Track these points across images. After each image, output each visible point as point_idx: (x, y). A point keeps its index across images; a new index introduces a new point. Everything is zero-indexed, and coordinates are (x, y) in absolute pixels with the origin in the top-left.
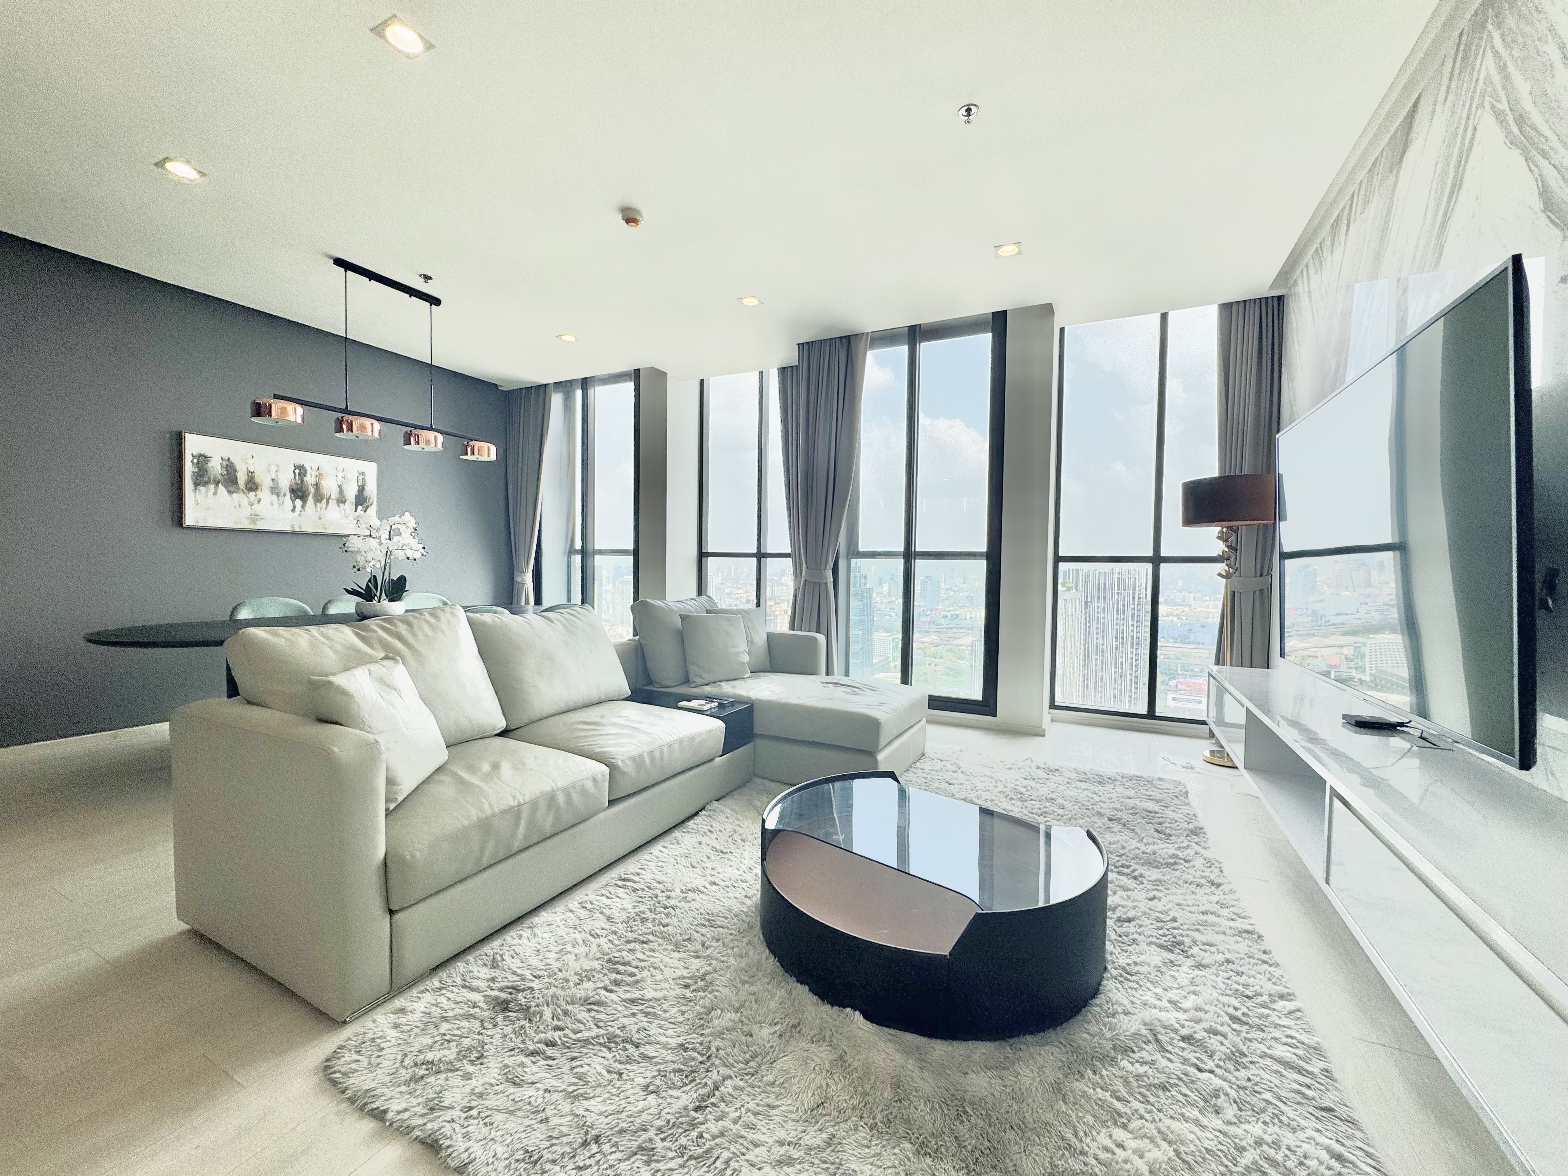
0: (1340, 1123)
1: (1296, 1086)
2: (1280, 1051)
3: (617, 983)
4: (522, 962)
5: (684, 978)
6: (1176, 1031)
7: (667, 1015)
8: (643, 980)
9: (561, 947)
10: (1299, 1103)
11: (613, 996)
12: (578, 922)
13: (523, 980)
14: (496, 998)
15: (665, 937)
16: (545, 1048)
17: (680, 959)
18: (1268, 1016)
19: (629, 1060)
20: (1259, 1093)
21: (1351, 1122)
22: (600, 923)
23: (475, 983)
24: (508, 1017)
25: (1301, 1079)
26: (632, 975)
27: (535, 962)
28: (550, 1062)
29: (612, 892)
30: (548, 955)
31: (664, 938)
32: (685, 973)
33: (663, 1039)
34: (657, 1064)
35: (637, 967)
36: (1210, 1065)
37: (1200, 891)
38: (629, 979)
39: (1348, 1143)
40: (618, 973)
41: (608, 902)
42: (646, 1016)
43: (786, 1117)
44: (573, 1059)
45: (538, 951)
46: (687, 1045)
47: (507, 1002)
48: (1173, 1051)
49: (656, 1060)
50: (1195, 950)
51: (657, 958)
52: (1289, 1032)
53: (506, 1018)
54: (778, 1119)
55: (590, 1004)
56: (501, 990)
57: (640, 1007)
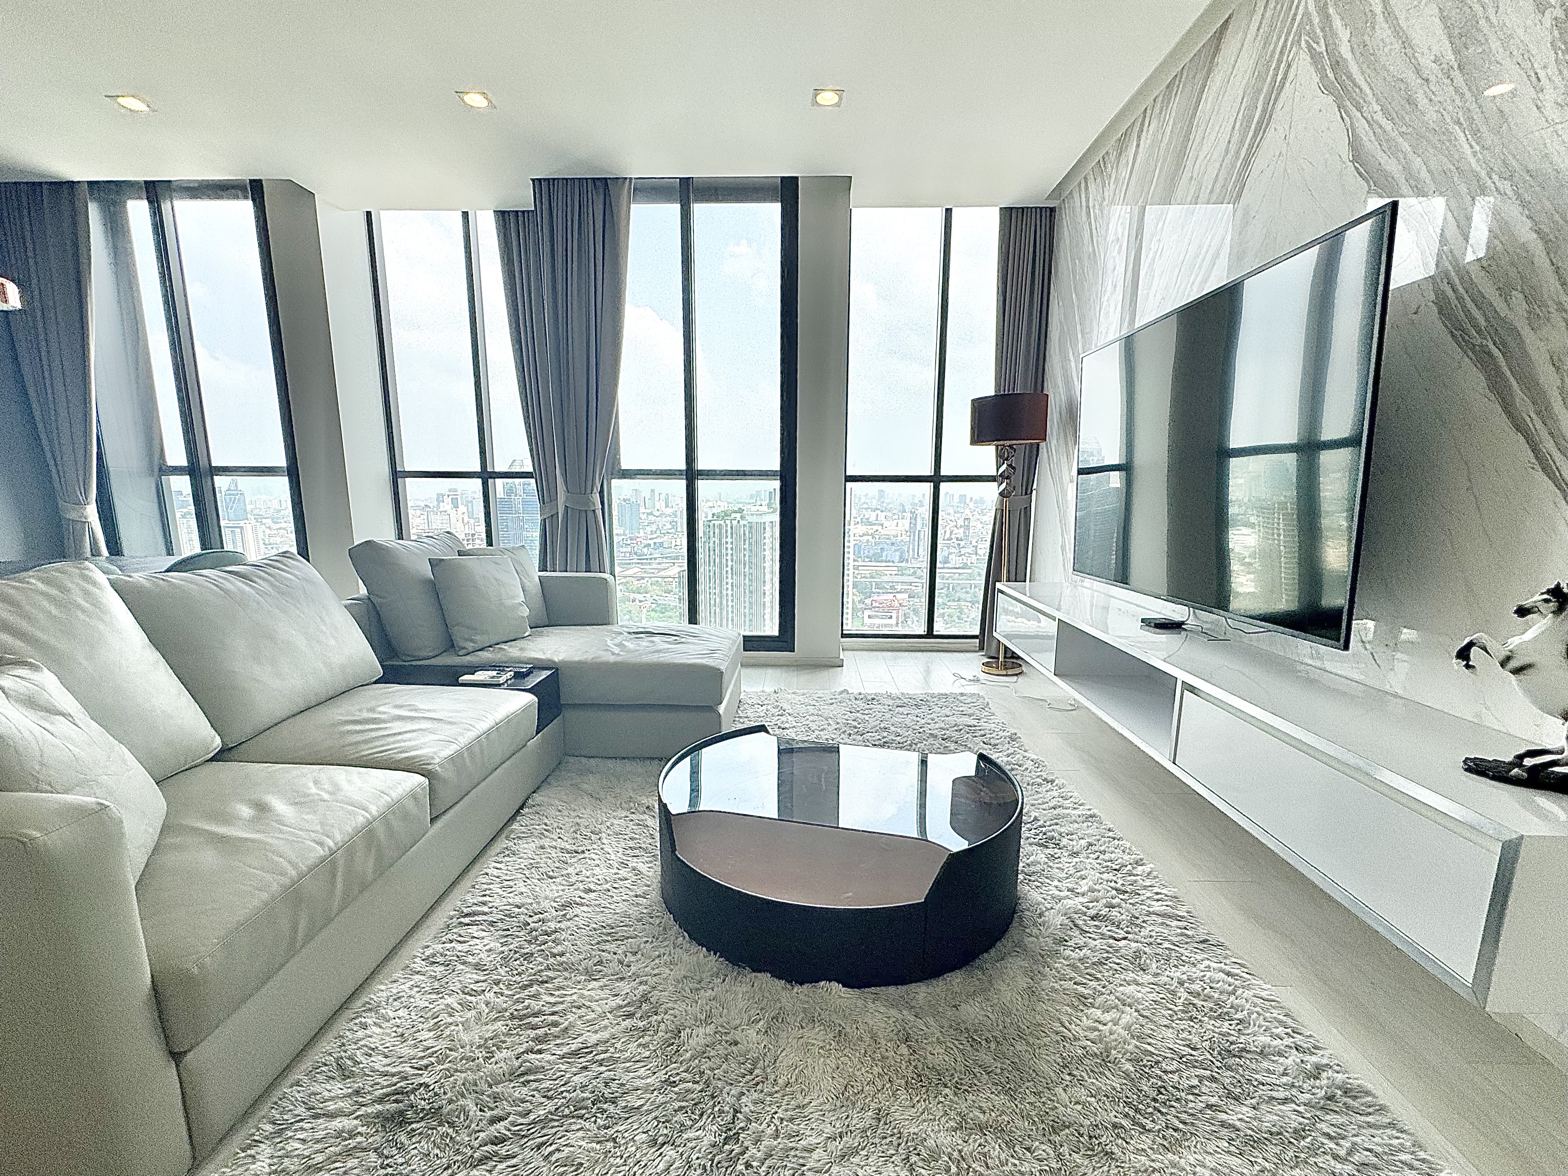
0: (1215, 948)
1: (1179, 931)
2: (1157, 907)
3: (538, 1040)
4: (386, 1057)
5: (621, 1007)
6: (1085, 914)
7: (627, 1054)
8: (572, 1025)
9: (432, 1022)
10: (1187, 943)
11: (547, 1057)
12: (436, 985)
13: (406, 1079)
14: (378, 1115)
15: (567, 967)
16: (495, 1148)
17: (602, 988)
18: (1136, 881)
19: (614, 1120)
20: (1160, 944)
21: (1219, 945)
22: (470, 976)
23: (332, 1106)
24: (413, 1130)
25: (1180, 923)
26: (555, 1024)
27: (405, 1050)
28: (514, 1161)
29: (462, 932)
30: (422, 1036)
31: (566, 970)
32: (619, 1001)
33: (639, 1083)
34: (649, 1112)
35: (553, 1014)
36: (1122, 934)
37: (1043, 789)
38: (554, 1030)
39: (1228, 962)
40: (534, 1028)
41: (464, 947)
42: (601, 1065)
43: (821, 1111)
44: (539, 1147)
45: (402, 1035)
46: (672, 1079)
47: (401, 1113)
48: (1091, 930)
49: (645, 1108)
50: (1065, 841)
51: (572, 995)
52: (1156, 890)
53: (411, 1134)
54: (816, 1116)
55: (523, 1074)
56: (380, 1100)
57: (589, 1057)
